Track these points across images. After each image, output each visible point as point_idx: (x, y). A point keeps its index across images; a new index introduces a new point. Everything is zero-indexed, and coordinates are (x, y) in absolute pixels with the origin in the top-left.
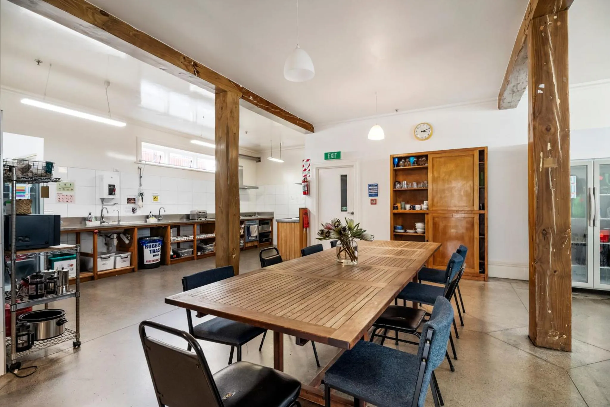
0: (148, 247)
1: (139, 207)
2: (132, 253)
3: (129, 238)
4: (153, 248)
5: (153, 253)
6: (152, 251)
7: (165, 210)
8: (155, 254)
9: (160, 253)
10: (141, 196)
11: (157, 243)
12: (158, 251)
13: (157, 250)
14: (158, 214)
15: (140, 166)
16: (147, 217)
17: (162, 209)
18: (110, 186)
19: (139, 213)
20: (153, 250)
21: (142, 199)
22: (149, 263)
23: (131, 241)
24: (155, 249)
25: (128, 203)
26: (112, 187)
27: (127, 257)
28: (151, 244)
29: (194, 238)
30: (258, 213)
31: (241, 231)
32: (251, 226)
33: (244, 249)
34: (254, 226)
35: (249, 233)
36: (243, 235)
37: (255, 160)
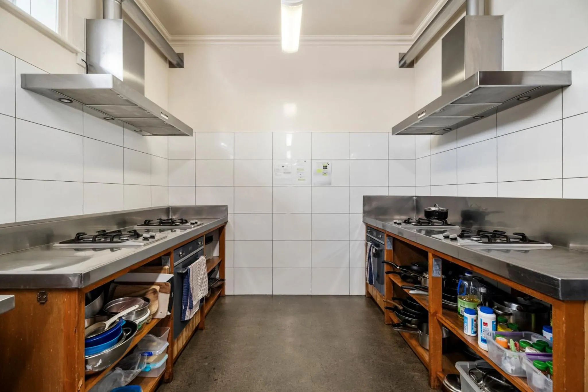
30: (175, 210)
31: (157, 302)
32: (189, 267)
33: (167, 376)
34: (197, 261)
35: (184, 297)
36: (168, 316)
37: (165, 58)
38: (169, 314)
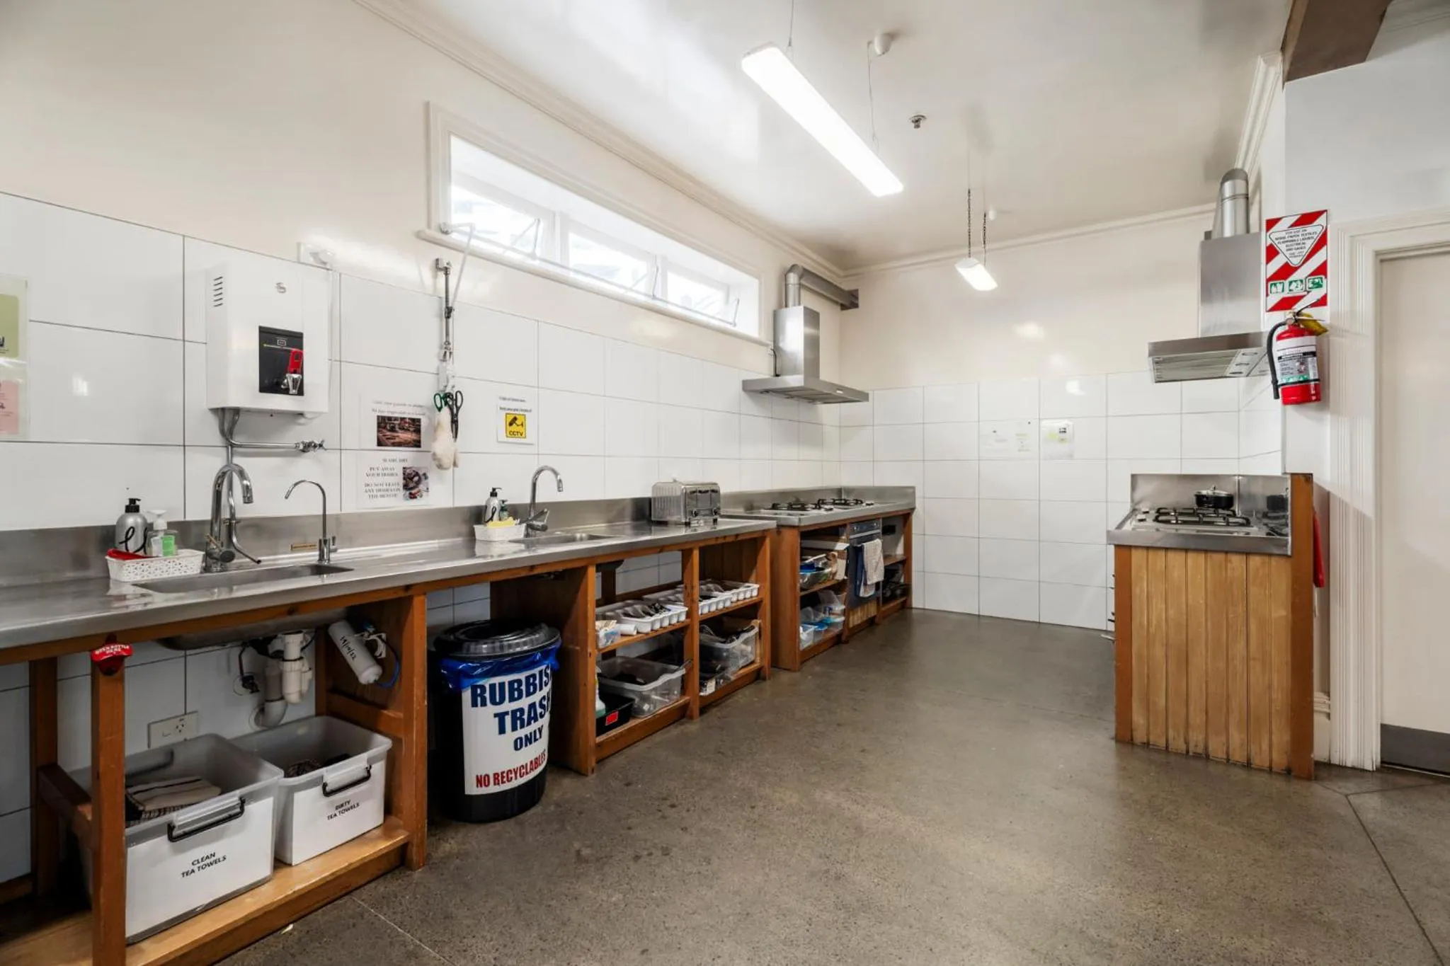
0: (487, 695)
1: (440, 467)
2: (397, 741)
3: (382, 650)
4: (512, 699)
5: (514, 729)
6: (508, 719)
7: (560, 481)
8: (522, 733)
9: (544, 722)
10: (446, 410)
11: (536, 671)
12: (539, 710)
13: (532, 706)
14: (527, 500)
15: (446, 256)
16: (478, 515)
17: (546, 475)
18: (267, 335)
19: (438, 495)
20: (514, 712)
21: (454, 422)
22: (493, 789)
23: (391, 666)
24: (524, 703)
25: (380, 443)
26: (281, 344)
27: (365, 779)
28: (506, 679)
29: (689, 615)
30: (849, 491)
31: (836, 564)
32: (864, 544)
33: (844, 638)
34: (872, 542)
35: (859, 574)
36: (844, 580)
37: (836, 303)
38: (846, 578)
